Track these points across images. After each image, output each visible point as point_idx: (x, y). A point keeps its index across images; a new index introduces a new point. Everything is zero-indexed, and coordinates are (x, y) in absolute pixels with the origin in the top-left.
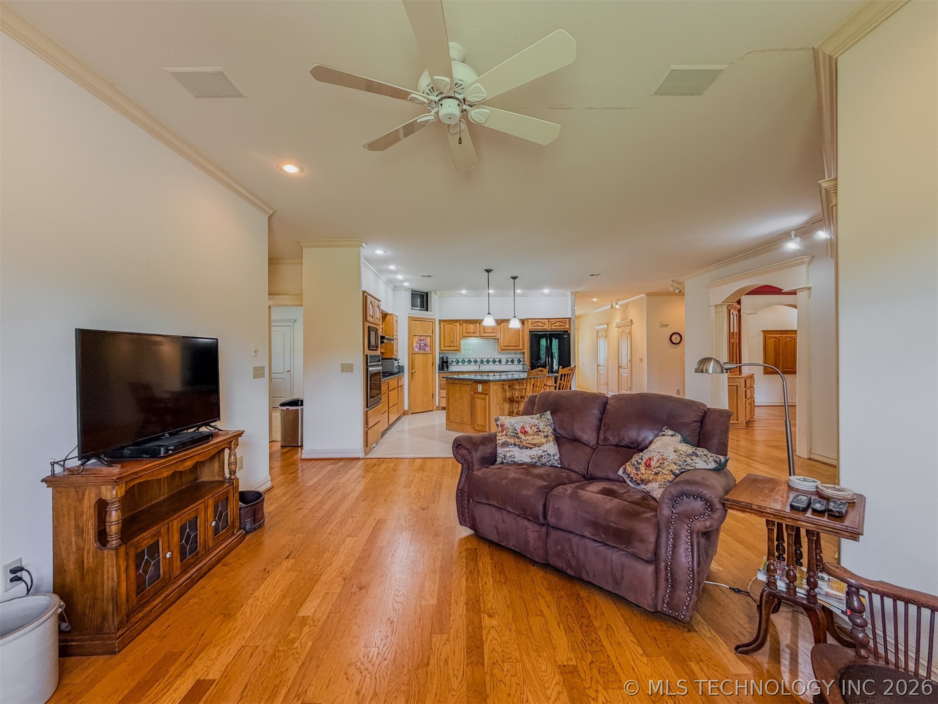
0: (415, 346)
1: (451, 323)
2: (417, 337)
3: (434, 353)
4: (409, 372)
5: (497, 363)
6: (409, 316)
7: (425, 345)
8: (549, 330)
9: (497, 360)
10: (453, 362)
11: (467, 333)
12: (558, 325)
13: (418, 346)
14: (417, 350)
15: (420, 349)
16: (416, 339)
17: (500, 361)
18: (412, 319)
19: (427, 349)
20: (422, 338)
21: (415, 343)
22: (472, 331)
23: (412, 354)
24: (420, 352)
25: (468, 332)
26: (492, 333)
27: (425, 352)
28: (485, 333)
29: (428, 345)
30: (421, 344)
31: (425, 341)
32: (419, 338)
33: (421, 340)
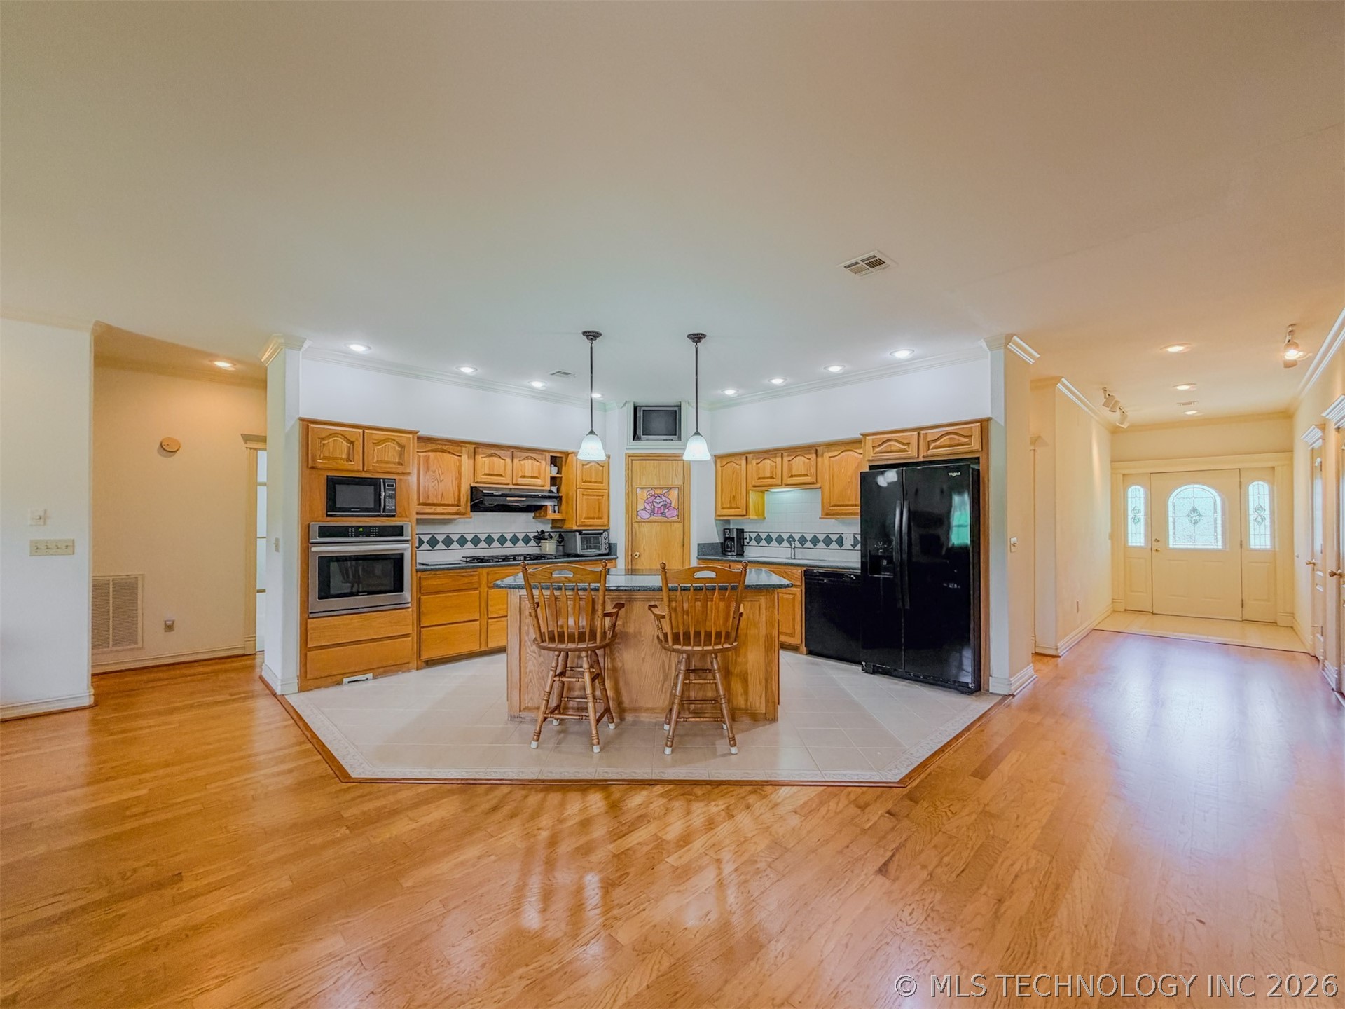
0: (640, 507)
1: (733, 459)
2: (645, 491)
3: (686, 521)
4: (627, 556)
5: (834, 545)
6: (626, 454)
7: (666, 506)
8: (921, 459)
9: (834, 537)
10: (751, 539)
11: (759, 478)
12: (948, 443)
13: (648, 507)
14: (646, 515)
15: (652, 514)
16: (642, 495)
17: (840, 542)
18: (632, 459)
19: (671, 514)
20: (659, 492)
21: (641, 502)
22: (768, 475)
23: (633, 520)
24: (653, 518)
25: (760, 476)
26: (806, 475)
27: (666, 519)
28: (792, 476)
29: (673, 505)
30: (656, 505)
31: (664, 499)
32: (651, 492)
33: (656, 495)
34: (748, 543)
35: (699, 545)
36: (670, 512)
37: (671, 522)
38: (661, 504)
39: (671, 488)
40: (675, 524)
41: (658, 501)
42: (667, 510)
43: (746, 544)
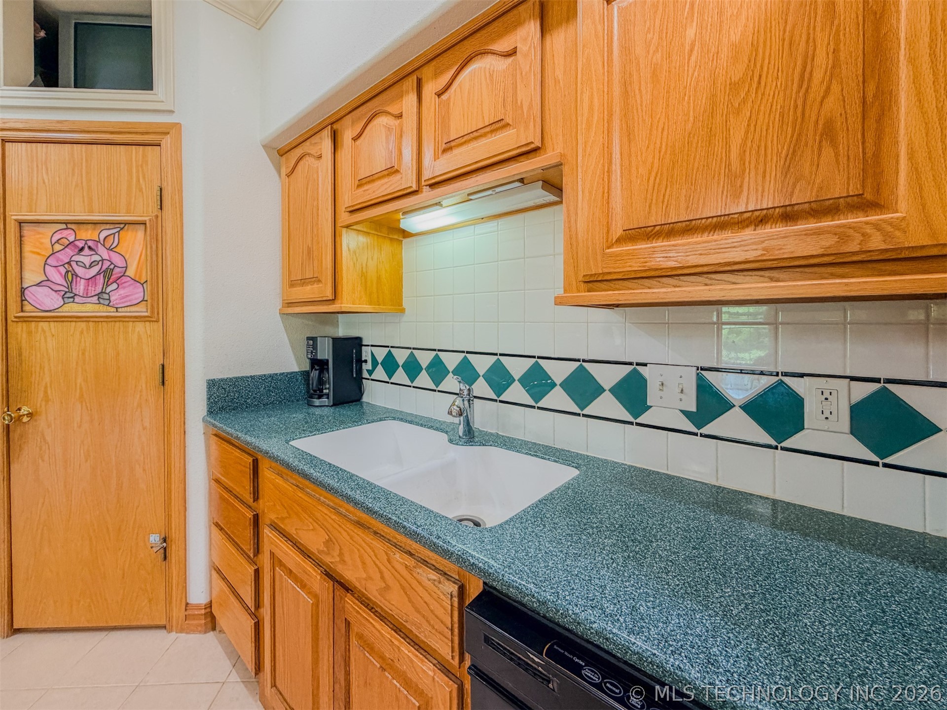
0: (32, 277)
1: (307, 144)
2: (47, 230)
3: (170, 318)
10: (375, 363)
11: (361, 184)
15: (69, 295)
16: (38, 241)
20: (87, 234)
21: (34, 261)
22: (381, 164)
24: (72, 309)
27: (111, 312)
29: (131, 272)
30: (79, 271)
31: (105, 254)
32: (65, 233)
33: (80, 244)
34: (370, 372)
35: (212, 384)
36: (122, 292)
37: (123, 319)
38: (95, 270)
39: (126, 223)
40: (140, 327)
41: (87, 261)
42: (114, 286)
43: (365, 375)
